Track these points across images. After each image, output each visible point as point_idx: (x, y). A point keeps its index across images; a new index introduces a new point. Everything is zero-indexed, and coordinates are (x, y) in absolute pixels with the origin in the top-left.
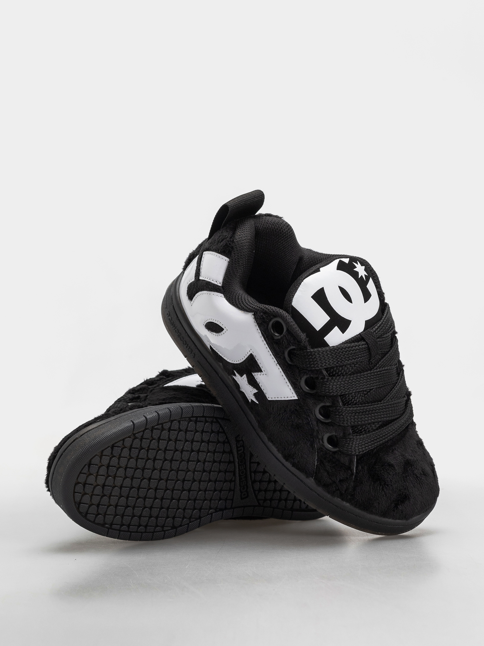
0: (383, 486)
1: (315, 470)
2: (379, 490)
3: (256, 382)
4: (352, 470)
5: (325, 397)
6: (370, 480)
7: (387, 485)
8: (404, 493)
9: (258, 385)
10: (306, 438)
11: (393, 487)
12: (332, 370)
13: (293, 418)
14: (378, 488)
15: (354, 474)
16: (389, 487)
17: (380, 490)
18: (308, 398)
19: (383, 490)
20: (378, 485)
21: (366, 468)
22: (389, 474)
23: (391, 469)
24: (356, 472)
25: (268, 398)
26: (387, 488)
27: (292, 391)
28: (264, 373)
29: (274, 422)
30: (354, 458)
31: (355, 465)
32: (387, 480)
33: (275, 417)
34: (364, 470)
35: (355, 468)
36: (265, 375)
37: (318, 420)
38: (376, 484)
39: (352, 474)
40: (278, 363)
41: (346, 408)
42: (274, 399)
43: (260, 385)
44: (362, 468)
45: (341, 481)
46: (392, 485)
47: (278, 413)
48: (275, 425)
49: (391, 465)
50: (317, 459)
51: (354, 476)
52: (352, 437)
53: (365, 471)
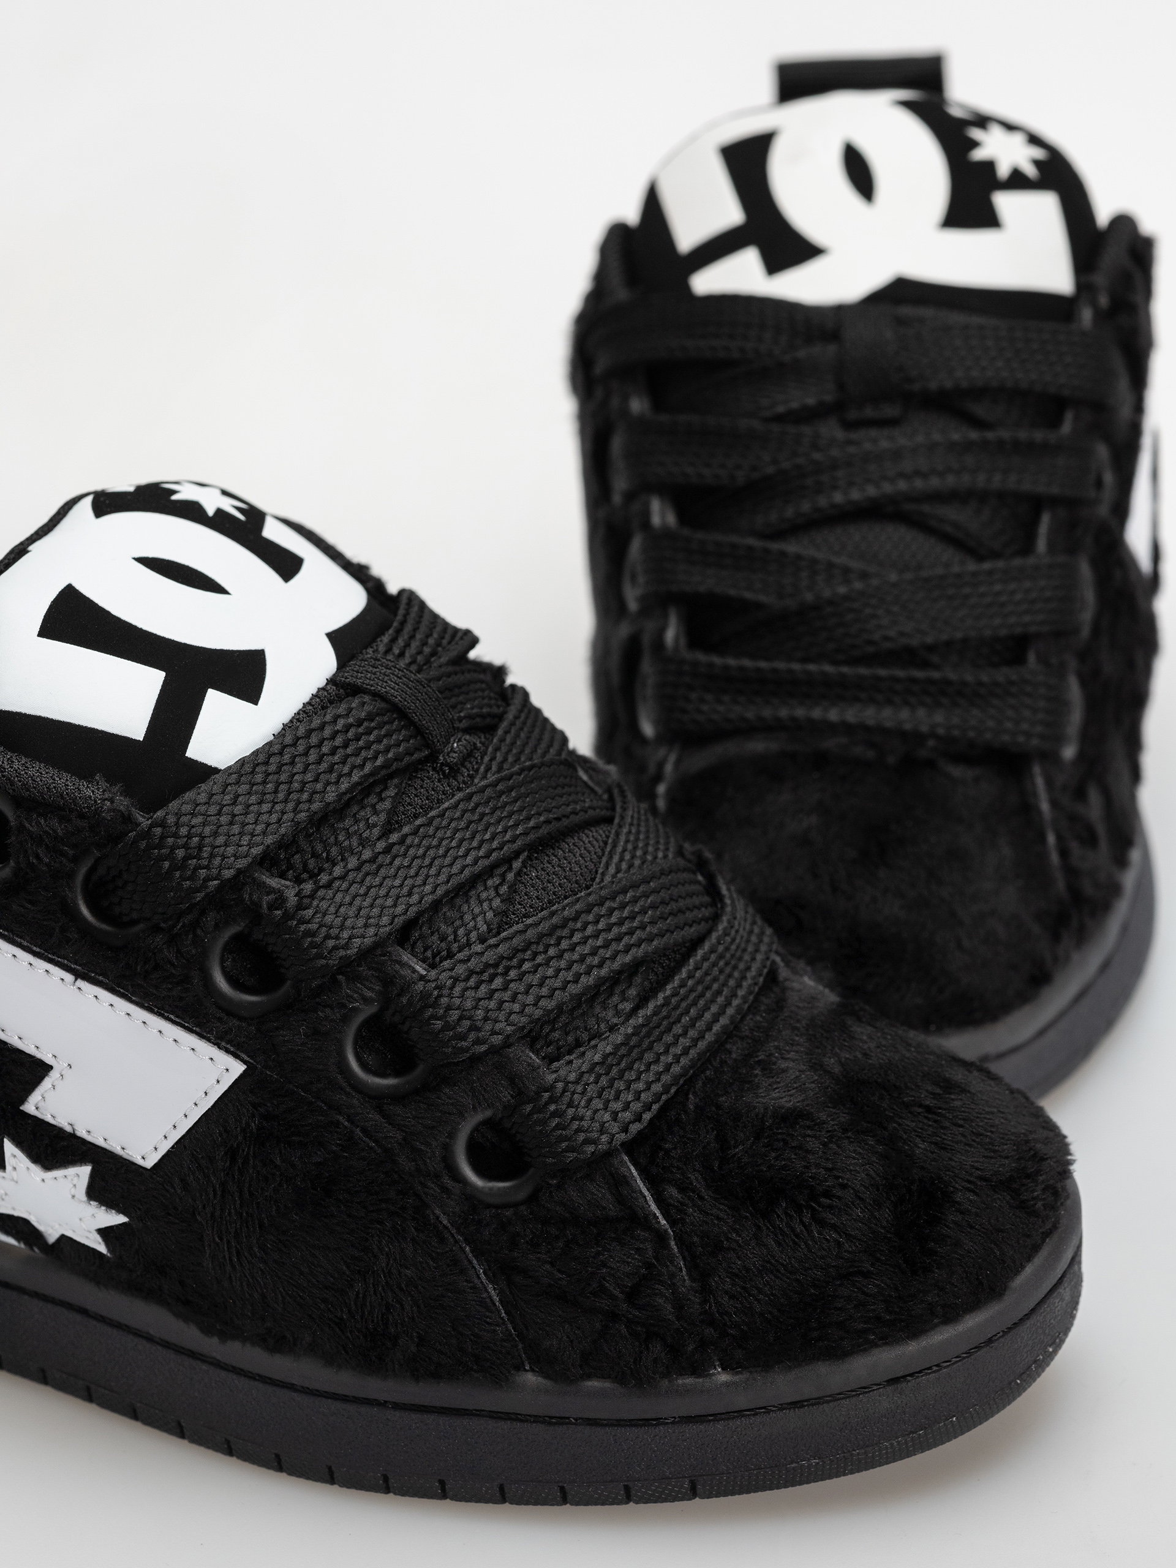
0: (813, 1209)
1: (510, 1327)
2: (805, 1233)
3: (60, 1130)
4: (645, 1221)
5: (341, 977)
6: (746, 1217)
7: (827, 1194)
8: (914, 1188)
9: (73, 1136)
10: (384, 1206)
11: (853, 1189)
12: (297, 857)
13: (278, 1162)
14: (799, 1228)
15: (666, 1231)
16: (839, 1198)
17: (810, 1232)
18: (277, 1028)
19: (822, 1223)
20: (791, 1217)
21: (696, 1179)
22: (807, 1151)
23: (800, 1127)
24: (672, 1223)
25: (140, 1162)
26: (831, 1207)
27: (206, 1049)
28: (58, 1067)
29: (228, 1242)
30: (622, 1162)
31: (646, 1193)
32: (810, 1177)
33: (217, 1214)
34: (694, 1192)
35: (653, 1207)
36: (67, 1072)
37: (378, 1099)
38: (778, 1216)
39: (661, 1238)
40: (78, 975)
41: (452, 969)
42: (165, 1147)
43: (82, 1133)
44: (682, 1190)
45: (632, 1295)
46: (844, 1187)
47: (214, 1191)
48: (238, 1253)
49: (790, 1118)
50: (484, 1273)
51: (673, 1243)
52: (554, 1076)
53: (701, 1198)
